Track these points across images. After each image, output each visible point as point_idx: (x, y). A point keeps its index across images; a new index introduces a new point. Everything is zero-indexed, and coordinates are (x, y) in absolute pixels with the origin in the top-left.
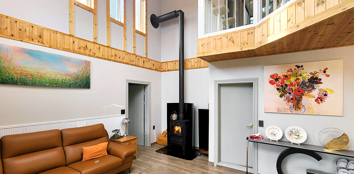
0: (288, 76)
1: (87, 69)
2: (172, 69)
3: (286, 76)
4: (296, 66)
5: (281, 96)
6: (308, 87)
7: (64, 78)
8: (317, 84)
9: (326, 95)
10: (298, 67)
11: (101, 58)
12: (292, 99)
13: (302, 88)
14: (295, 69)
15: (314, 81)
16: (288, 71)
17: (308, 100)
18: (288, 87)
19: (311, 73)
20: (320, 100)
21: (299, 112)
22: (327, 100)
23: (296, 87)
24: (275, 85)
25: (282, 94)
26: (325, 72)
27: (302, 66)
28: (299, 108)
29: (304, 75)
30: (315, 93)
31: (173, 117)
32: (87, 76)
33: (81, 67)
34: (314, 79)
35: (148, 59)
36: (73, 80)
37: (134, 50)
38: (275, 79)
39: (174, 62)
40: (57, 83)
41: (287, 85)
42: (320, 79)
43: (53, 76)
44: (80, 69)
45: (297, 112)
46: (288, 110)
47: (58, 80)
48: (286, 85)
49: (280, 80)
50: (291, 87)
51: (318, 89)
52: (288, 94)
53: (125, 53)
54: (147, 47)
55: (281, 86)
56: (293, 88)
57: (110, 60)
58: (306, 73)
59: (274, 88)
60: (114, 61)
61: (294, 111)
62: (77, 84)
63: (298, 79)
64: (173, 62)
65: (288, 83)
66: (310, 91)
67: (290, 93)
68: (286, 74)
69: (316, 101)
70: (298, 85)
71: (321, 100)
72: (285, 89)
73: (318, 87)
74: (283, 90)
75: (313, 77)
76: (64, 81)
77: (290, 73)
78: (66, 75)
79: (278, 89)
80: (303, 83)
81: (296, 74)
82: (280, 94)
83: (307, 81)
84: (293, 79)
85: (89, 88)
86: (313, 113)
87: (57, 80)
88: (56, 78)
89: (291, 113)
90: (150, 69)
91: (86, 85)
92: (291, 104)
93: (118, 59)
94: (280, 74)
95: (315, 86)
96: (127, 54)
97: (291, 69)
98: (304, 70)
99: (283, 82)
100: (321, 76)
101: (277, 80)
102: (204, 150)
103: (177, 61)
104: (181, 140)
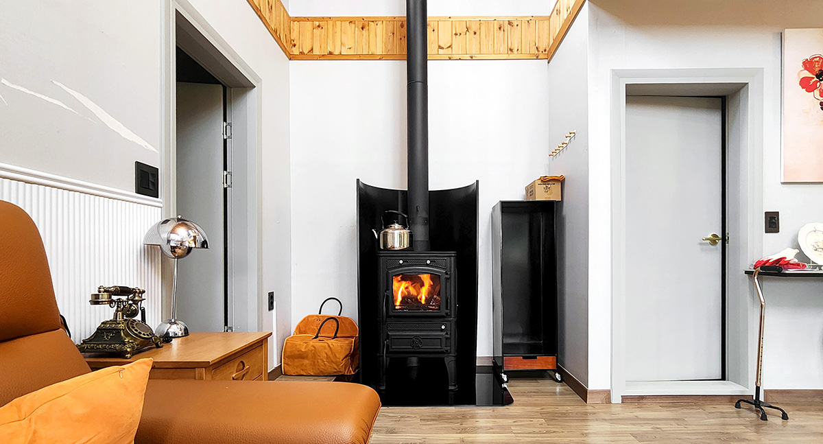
2: (347, 52)
31: (392, 235)
38: (815, 74)
39: (359, 24)
59: (811, 101)
101: (821, 75)
102: (524, 358)
103: (374, 20)
104: (442, 330)
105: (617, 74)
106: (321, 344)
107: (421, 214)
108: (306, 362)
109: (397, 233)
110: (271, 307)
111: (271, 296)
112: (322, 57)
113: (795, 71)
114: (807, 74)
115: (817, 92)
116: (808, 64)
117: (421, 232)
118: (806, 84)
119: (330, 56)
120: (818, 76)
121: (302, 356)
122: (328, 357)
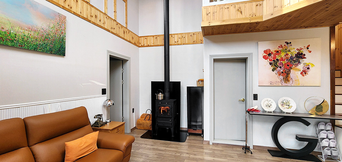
1: (62, 27)
2: (152, 45)
3: (278, 52)
4: (286, 42)
5: (273, 70)
6: (295, 61)
7: (26, 34)
8: (302, 58)
9: (308, 68)
10: (288, 43)
11: (79, 16)
12: (282, 72)
13: (290, 62)
14: (285, 45)
15: (300, 56)
16: (279, 47)
17: (295, 73)
18: (279, 62)
19: (298, 49)
21: (288, 84)
23: (286, 61)
25: (274, 68)
26: (308, 48)
27: (290, 43)
28: (288, 81)
29: (292, 51)
30: (301, 67)
31: (159, 96)
32: (61, 37)
33: (53, 21)
34: (300, 54)
35: (128, 30)
36: (41, 40)
37: (115, 16)
38: (268, 54)
39: (155, 37)
40: (14, 40)
41: (279, 60)
43: (7, 27)
44: (51, 24)
45: (286, 84)
46: (279, 83)
47: (15, 35)
49: (272, 55)
51: (303, 63)
52: (279, 68)
53: (105, 16)
54: (126, 15)
55: (273, 61)
57: (89, 21)
58: (294, 49)
59: (267, 62)
60: (94, 24)
61: (284, 84)
62: (46, 47)
63: (287, 54)
64: (153, 36)
65: (279, 58)
66: (297, 65)
68: (277, 50)
69: (301, 73)
70: (287, 59)
71: (305, 73)
72: (276, 63)
73: (303, 61)
74: (274, 64)
76: (26, 38)
77: (280, 49)
78: (30, 30)
79: (271, 64)
80: (292, 58)
81: (286, 50)
82: (272, 68)
83: (295, 56)
84: (283, 55)
85: (64, 55)
86: (299, 84)
87: (13, 35)
88: (12, 31)
89: (281, 85)
90: (130, 42)
91: (59, 50)
92: (281, 77)
93: (98, 22)
94: (273, 50)
95: (301, 60)
96: (108, 18)
97: (281, 45)
98: (292, 46)
99: (275, 57)
100: (305, 51)
102: (193, 130)
103: (159, 36)
104: (170, 121)
105: (211, 56)
106: (145, 121)
107: (167, 90)
108: (142, 126)
109: (161, 95)
110: (133, 112)
111: (133, 109)
112: (146, 46)
113: (262, 54)
114: (265, 54)
115: (268, 60)
116: (265, 52)
117: (167, 95)
118: (264, 57)
119: (148, 46)
120: (268, 55)
121: (141, 124)
122: (146, 125)
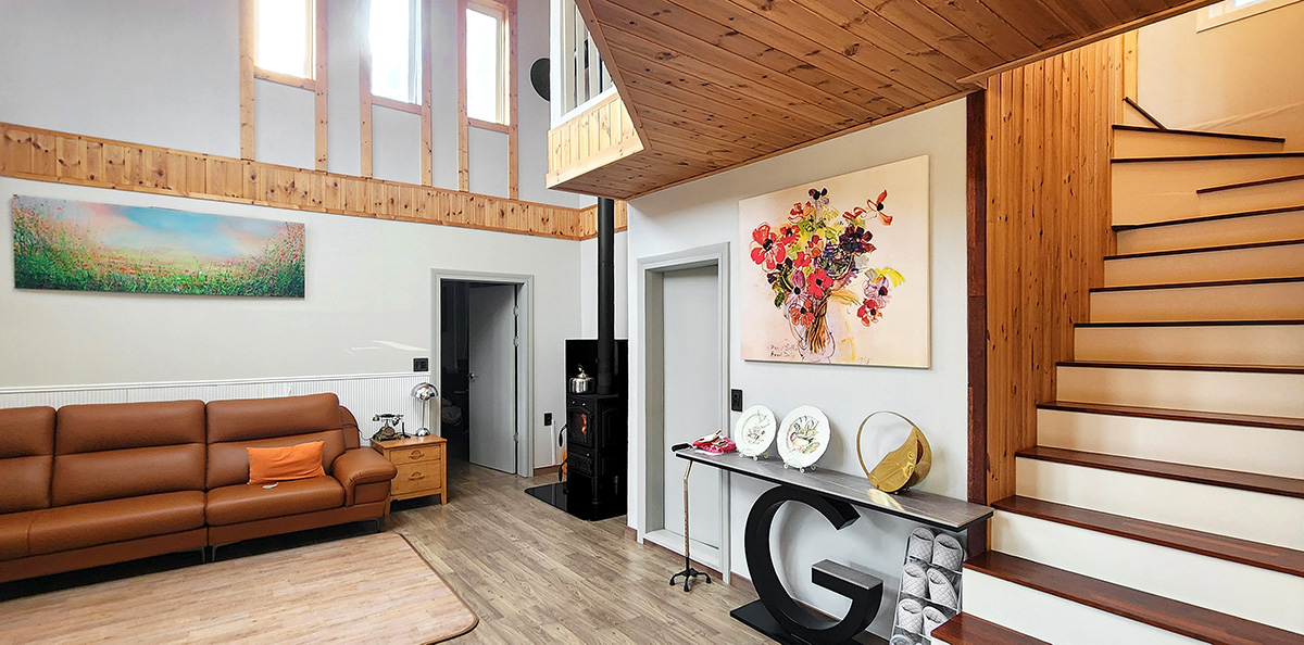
0: (793, 231)
3: (788, 231)
4: (811, 192)
6: (839, 266)
8: (863, 251)
9: (883, 292)
10: (816, 195)
12: (803, 311)
13: (826, 269)
14: (808, 204)
15: (856, 240)
16: (793, 213)
17: (841, 314)
18: (794, 269)
19: (847, 215)
20: (869, 310)
21: (820, 356)
22: (888, 307)
23: (812, 267)
24: (764, 263)
25: (780, 294)
26: (880, 207)
27: (825, 192)
28: (820, 343)
29: (829, 224)
30: (858, 287)
34: (854, 235)
38: (763, 243)
40: (204, 284)
41: (792, 263)
42: (870, 236)
45: (814, 357)
46: (795, 352)
48: (789, 262)
49: (774, 245)
50: (800, 268)
51: (865, 271)
52: (794, 295)
55: (779, 267)
56: (804, 270)
58: (836, 214)
59: (761, 271)
61: (810, 357)
62: (261, 287)
63: (816, 239)
65: (792, 255)
66: (845, 280)
67: (797, 291)
68: (787, 223)
69: (860, 313)
70: (816, 259)
71: (873, 312)
72: (785, 276)
73: (868, 262)
74: (780, 278)
75: (852, 228)
77: (797, 219)
79: (771, 278)
80: (829, 251)
81: (812, 221)
82: (774, 294)
83: (838, 243)
84: (803, 240)
86: (854, 359)
89: (801, 359)
91: (289, 288)
92: (801, 329)
94: (775, 229)
95: (858, 258)
97: (799, 205)
98: (829, 206)
99: (782, 253)
100: (871, 223)
101: (767, 245)
113: (747, 243)
114: (756, 245)
116: (757, 235)
118: (754, 255)
120: (764, 246)
